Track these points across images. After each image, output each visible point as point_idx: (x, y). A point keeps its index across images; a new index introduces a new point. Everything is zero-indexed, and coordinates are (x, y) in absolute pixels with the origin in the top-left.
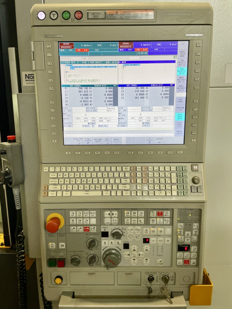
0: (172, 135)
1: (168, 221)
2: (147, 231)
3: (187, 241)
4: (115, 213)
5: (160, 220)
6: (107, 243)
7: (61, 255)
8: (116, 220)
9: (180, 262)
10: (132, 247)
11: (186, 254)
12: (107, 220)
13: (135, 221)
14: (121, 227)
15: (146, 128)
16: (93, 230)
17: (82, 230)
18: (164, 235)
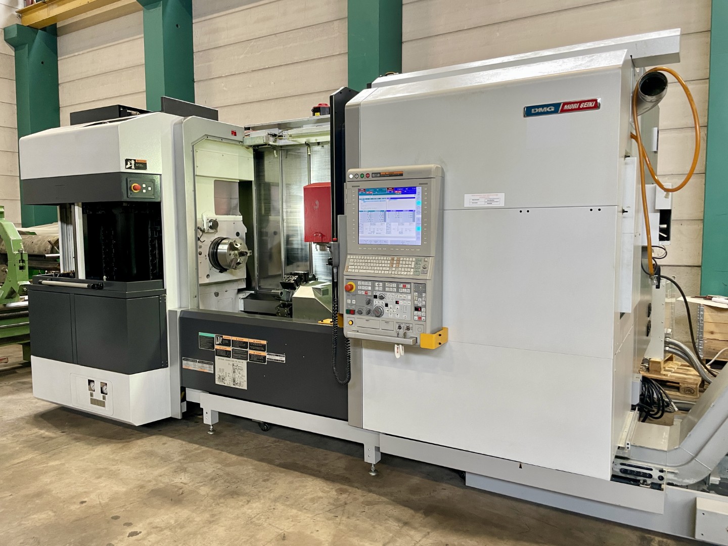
0: (415, 239)
1: (409, 291)
2: (398, 297)
3: (420, 305)
4: (381, 284)
5: (404, 290)
6: (377, 302)
7: (352, 308)
8: (381, 289)
9: (416, 318)
10: (389, 306)
11: (419, 313)
12: (377, 288)
13: (391, 289)
14: (384, 293)
15: (400, 235)
16: (370, 293)
17: (364, 293)
18: (407, 299)
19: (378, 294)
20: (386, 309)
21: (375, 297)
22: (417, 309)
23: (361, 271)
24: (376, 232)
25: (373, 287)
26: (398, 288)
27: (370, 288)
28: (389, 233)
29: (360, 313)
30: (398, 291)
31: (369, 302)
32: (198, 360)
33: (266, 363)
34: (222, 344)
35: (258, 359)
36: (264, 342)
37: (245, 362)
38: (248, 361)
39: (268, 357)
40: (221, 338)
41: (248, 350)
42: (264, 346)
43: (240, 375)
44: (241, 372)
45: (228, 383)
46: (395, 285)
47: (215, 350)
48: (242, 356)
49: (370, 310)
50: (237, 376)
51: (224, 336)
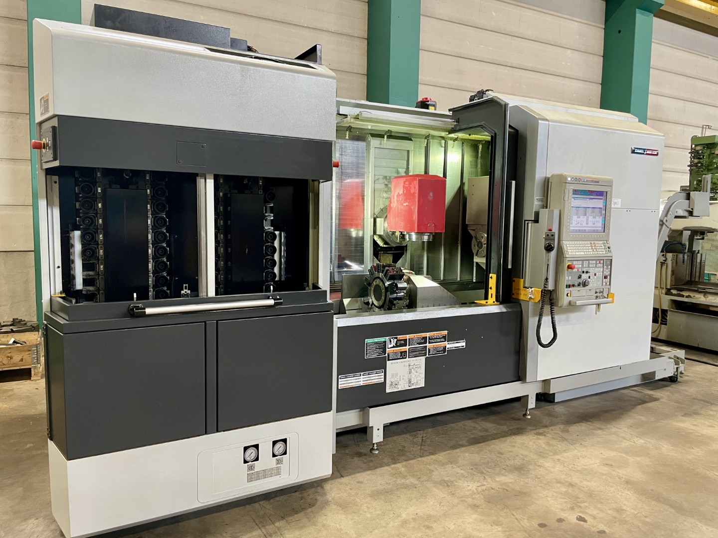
0: (601, 229)
1: (602, 265)
2: (596, 270)
3: (607, 274)
4: (587, 262)
5: (600, 265)
6: (584, 276)
7: (569, 283)
8: (587, 266)
9: (604, 284)
10: (591, 278)
11: (606, 280)
12: (584, 266)
13: (593, 266)
14: (588, 268)
16: (580, 270)
18: (599, 271)
19: (585, 270)
20: (589, 280)
21: (583, 272)
22: (605, 277)
23: (577, 253)
24: (580, 223)
25: (582, 265)
26: (596, 264)
27: (580, 266)
28: (587, 224)
29: (573, 286)
30: (596, 267)
31: (580, 277)
32: (362, 373)
33: (446, 353)
34: (397, 346)
35: (437, 351)
36: (445, 332)
37: (423, 359)
38: (427, 356)
39: (448, 346)
40: (396, 340)
41: (428, 344)
42: (444, 337)
43: (417, 374)
44: (418, 370)
45: (403, 386)
46: (594, 262)
47: (387, 355)
48: (422, 352)
49: (580, 283)
50: (413, 376)
51: (398, 336)
